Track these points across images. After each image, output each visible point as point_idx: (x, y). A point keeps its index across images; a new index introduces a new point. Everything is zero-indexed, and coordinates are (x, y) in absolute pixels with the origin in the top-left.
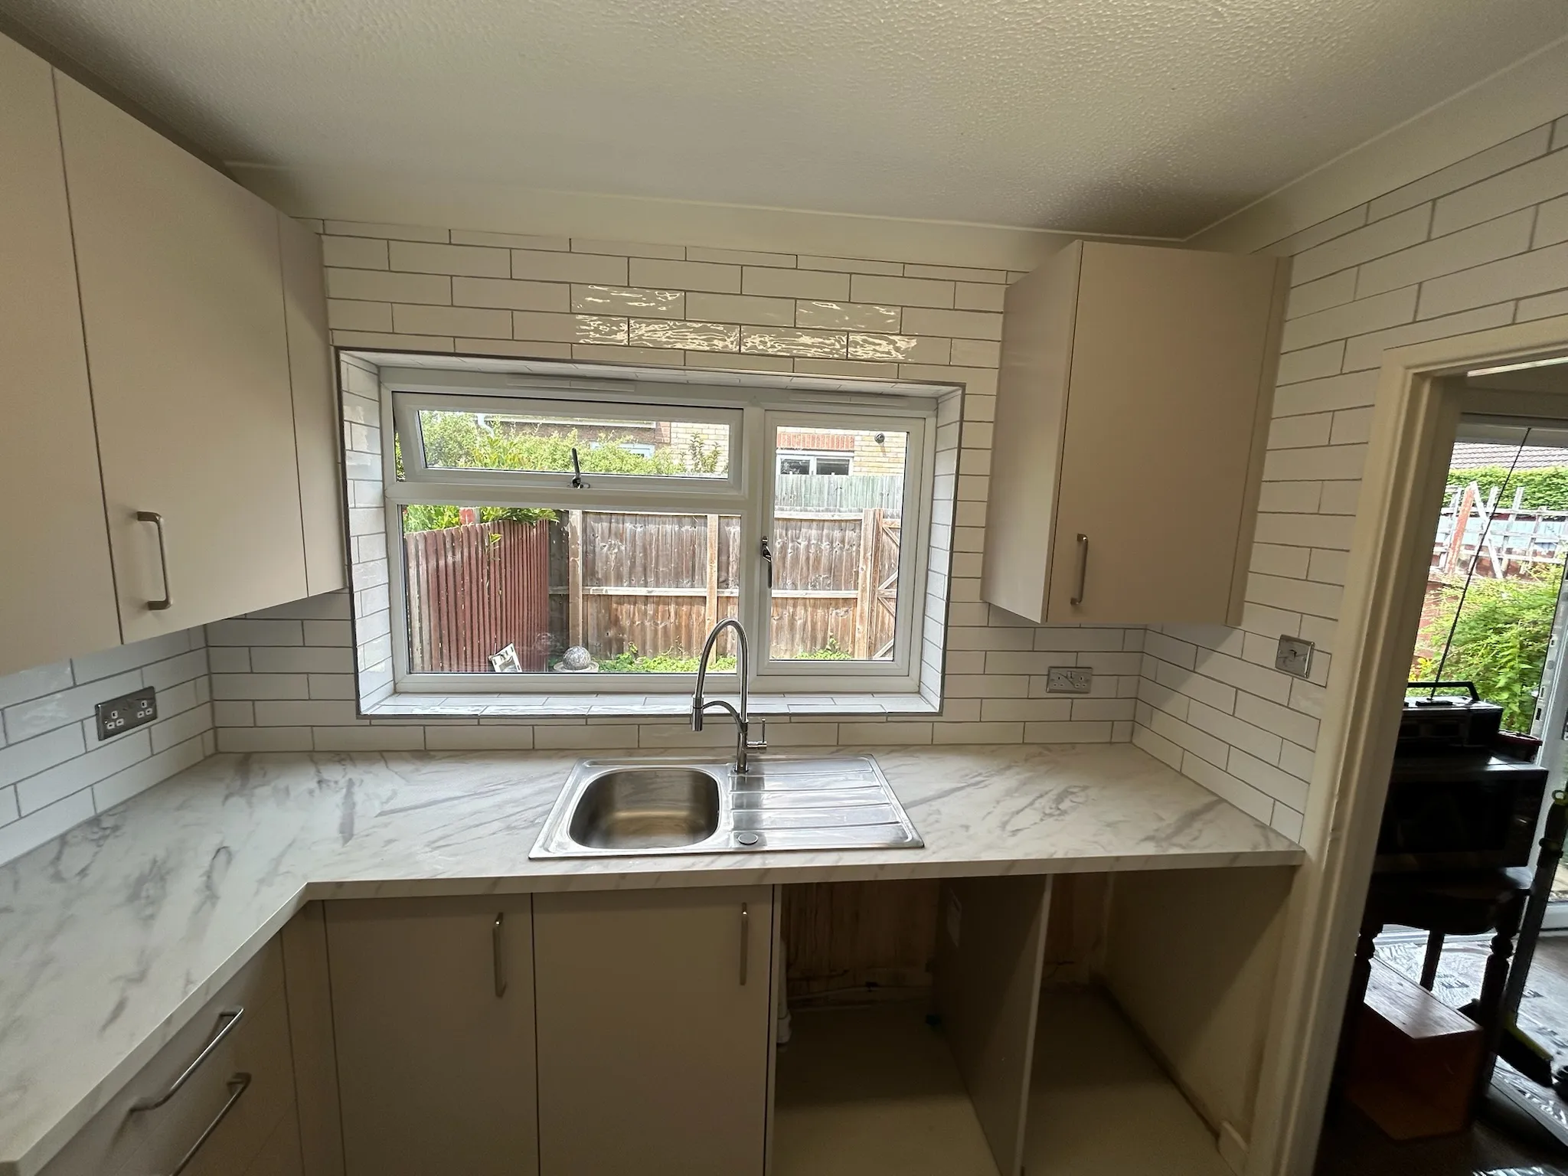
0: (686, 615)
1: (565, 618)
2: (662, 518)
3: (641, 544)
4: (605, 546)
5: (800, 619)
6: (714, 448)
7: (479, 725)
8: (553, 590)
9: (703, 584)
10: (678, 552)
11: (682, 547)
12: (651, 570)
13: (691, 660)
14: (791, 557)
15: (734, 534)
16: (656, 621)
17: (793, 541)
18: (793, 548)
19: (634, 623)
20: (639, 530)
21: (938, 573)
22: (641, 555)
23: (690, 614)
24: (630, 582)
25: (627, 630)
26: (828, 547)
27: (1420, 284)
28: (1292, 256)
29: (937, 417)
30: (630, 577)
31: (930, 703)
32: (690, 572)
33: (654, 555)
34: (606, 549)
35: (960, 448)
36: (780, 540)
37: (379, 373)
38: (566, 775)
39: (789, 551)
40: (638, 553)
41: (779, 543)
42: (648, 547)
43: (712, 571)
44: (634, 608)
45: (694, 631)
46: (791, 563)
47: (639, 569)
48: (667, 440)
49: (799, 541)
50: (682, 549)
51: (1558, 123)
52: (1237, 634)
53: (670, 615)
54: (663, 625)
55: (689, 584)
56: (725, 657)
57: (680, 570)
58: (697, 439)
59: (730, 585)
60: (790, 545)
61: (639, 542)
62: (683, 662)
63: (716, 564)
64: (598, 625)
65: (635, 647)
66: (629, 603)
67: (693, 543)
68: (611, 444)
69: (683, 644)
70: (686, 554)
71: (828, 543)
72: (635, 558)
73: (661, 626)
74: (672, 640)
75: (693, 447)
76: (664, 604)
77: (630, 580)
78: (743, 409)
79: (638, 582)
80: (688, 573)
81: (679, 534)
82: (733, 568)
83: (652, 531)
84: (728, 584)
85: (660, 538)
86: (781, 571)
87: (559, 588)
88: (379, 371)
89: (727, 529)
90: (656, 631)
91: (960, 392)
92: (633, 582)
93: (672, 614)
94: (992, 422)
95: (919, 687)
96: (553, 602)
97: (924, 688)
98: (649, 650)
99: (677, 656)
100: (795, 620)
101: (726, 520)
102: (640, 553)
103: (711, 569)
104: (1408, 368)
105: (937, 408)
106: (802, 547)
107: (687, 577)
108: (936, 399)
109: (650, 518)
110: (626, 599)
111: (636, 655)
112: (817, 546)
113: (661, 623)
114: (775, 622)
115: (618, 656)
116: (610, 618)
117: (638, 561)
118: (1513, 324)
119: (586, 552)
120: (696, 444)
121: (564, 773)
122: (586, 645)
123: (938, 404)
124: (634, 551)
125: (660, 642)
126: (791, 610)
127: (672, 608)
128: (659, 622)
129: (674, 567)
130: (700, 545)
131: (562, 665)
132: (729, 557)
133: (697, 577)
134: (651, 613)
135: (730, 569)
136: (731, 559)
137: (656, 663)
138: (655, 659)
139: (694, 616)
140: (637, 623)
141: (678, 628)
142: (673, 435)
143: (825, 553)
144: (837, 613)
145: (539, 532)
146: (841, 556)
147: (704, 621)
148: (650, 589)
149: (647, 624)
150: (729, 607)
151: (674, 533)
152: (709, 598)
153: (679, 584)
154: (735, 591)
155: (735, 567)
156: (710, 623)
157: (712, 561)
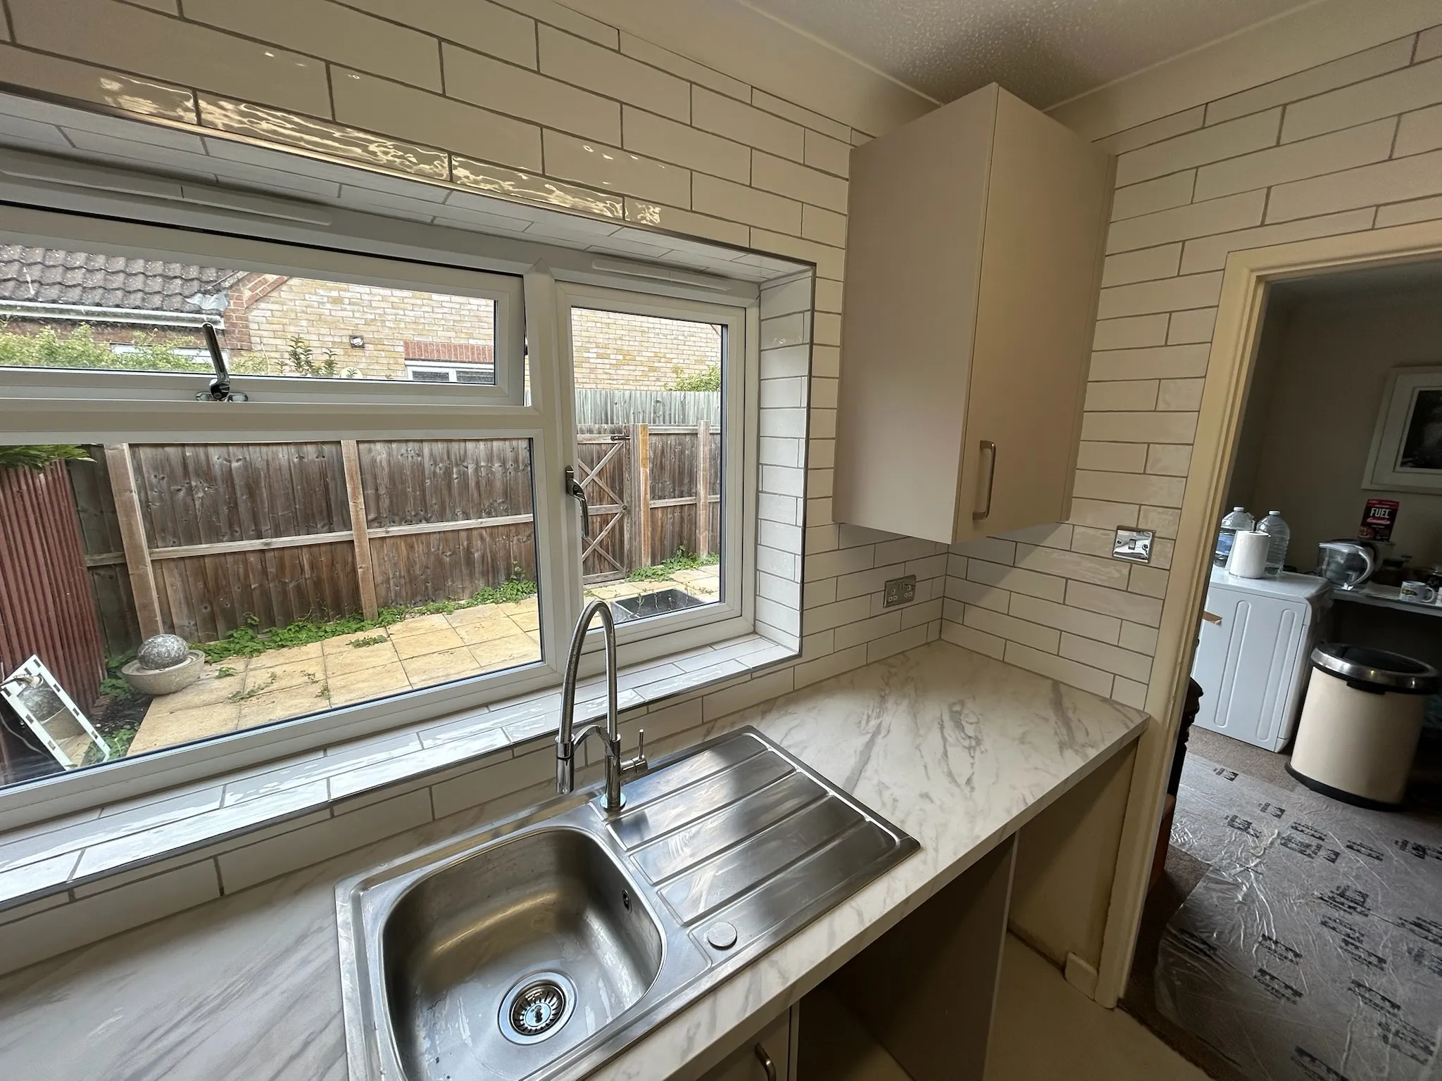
0: (327, 566)
1: (124, 598)
3: (242, 483)
4: (179, 490)
5: (477, 551)
6: (327, 357)
8: (91, 560)
9: (347, 525)
10: (303, 489)
11: (308, 482)
12: (264, 516)
13: (343, 620)
14: (458, 483)
15: (381, 462)
16: (283, 580)
17: (457, 465)
18: (459, 472)
19: (249, 587)
20: (235, 464)
21: (780, 495)
22: (244, 497)
23: (334, 564)
25: (236, 598)
26: (500, 468)
27: (1269, 188)
28: (1118, 156)
29: (760, 306)
31: (779, 644)
32: (325, 513)
33: (265, 495)
34: (182, 494)
35: (812, 344)
36: (441, 465)
38: (328, 934)
39: (455, 476)
40: (239, 495)
41: (440, 469)
42: (254, 486)
43: (357, 510)
44: (248, 567)
47: (244, 515)
48: (245, 345)
49: (465, 464)
50: (309, 485)
51: (1421, 35)
52: (1065, 528)
53: (302, 570)
54: (294, 583)
55: (326, 528)
56: (389, 608)
57: (308, 511)
58: (300, 344)
59: (384, 523)
60: (455, 470)
61: (238, 481)
62: (331, 625)
63: (361, 500)
64: (186, 598)
65: (253, 619)
67: (322, 477)
68: (159, 348)
69: (326, 603)
70: (315, 492)
71: (499, 464)
72: (235, 502)
73: (291, 586)
74: (310, 601)
75: (295, 355)
76: (292, 557)
78: (521, 276)
79: (246, 533)
80: (321, 514)
81: (299, 468)
82: (384, 502)
83: (256, 466)
84: (380, 522)
85: (269, 472)
86: (447, 500)
87: (105, 556)
89: (369, 457)
90: (285, 592)
91: (810, 274)
93: (307, 567)
94: (839, 314)
95: (754, 625)
96: (96, 577)
97: (761, 628)
98: (278, 619)
99: (319, 618)
100: (471, 553)
101: (368, 445)
102: (242, 495)
103: (355, 506)
104: (1252, 271)
105: (760, 296)
106: (470, 471)
107: (320, 519)
108: (759, 284)
109: (251, 448)
111: (258, 627)
112: (489, 468)
113: (291, 582)
114: (448, 559)
115: (230, 632)
116: (205, 584)
117: (242, 508)
118: (1373, 229)
119: (147, 501)
120: (300, 351)
121: (321, 929)
122: (171, 629)
123: (760, 291)
124: (232, 493)
125: (293, 605)
127: (305, 559)
128: (288, 581)
129: (300, 509)
130: (333, 479)
131: (136, 664)
132: (377, 490)
133: (335, 519)
134: (274, 568)
135: (381, 503)
136: (380, 492)
137: (289, 633)
138: (289, 627)
139: (339, 565)
140: (254, 586)
141: (317, 583)
142: (254, 339)
143: (499, 476)
144: (518, 540)
145: (50, 478)
146: (516, 477)
147: (353, 570)
148: (266, 541)
149: (270, 585)
150: (386, 549)
151: (292, 465)
152: (360, 542)
153: (311, 530)
154: (391, 529)
155: (387, 501)
156: (363, 572)
157: (355, 497)
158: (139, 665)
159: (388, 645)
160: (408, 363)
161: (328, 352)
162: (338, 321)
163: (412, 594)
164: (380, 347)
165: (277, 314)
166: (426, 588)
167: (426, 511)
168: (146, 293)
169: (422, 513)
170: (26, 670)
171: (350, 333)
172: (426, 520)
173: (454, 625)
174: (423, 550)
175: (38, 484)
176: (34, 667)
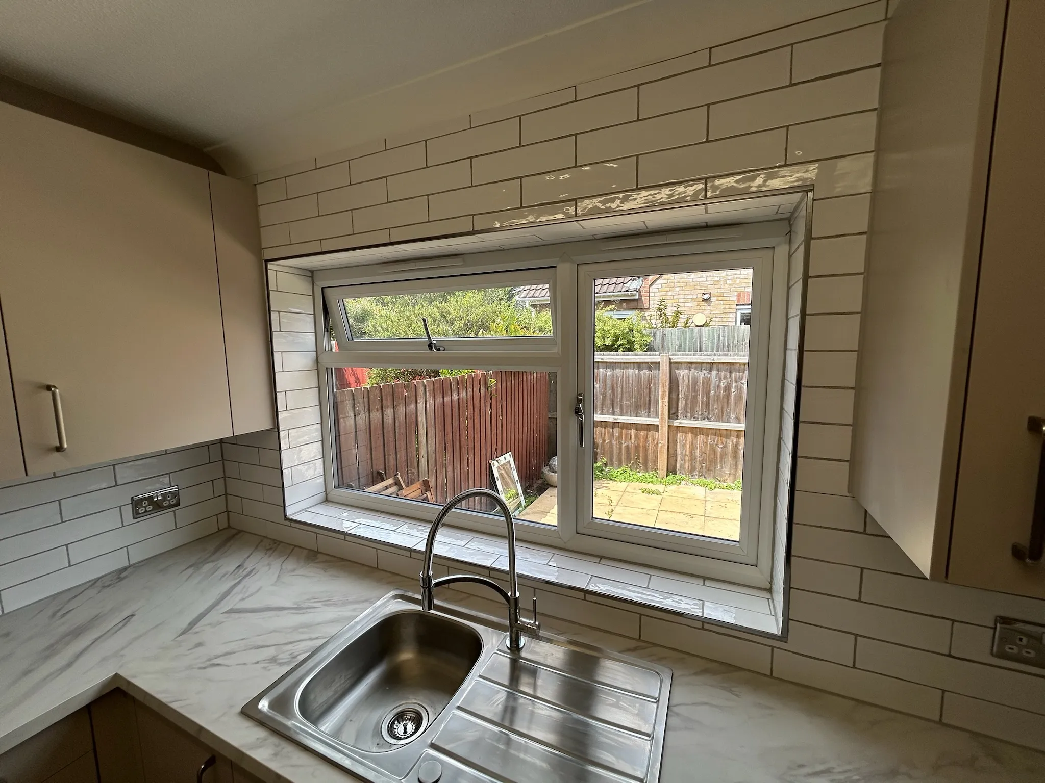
0: (643, 438)
2: (626, 364)
6: (675, 309)
7: (345, 540)
8: (551, 415)
9: (657, 416)
10: (637, 389)
11: (641, 386)
12: (617, 403)
13: (647, 474)
15: (683, 376)
16: (621, 441)
17: (736, 381)
18: (736, 387)
19: (605, 441)
20: (609, 373)
21: (786, 446)
22: (610, 391)
23: (647, 438)
24: (602, 411)
25: (600, 446)
30: (602, 407)
32: (647, 405)
33: (619, 391)
35: (806, 277)
36: (724, 381)
37: (311, 275)
38: (369, 605)
39: (733, 390)
40: (608, 390)
41: (723, 384)
42: (615, 386)
43: (663, 405)
44: (605, 431)
45: (650, 451)
46: (735, 399)
47: (608, 402)
48: (646, 306)
49: (743, 381)
50: (641, 388)
53: (631, 438)
54: (626, 444)
55: (646, 414)
56: (675, 474)
57: (639, 403)
58: (663, 303)
59: (679, 417)
60: (734, 385)
61: (609, 383)
62: (641, 474)
63: (667, 400)
65: (605, 459)
66: (601, 427)
67: (649, 382)
69: (641, 460)
70: (644, 392)
72: (606, 394)
73: (624, 446)
74: (632, 457)
75: (660, 310)
76: (627, 429)
77: (602, 410)
79: (608, 411)
80: (645, 406)
81: (639, 376)
82: (682, 403)
83: (618, 374)
84: (677, 416)
85: (624, 379)
86: (725, 407)
88: (313, 274)
89: (677, 372)
90: (620, 449)
91: (806, 199)
92: (605, 411)
93: (633, 437)
94: (865, 234)
98: (616, 463)
99: (637, 469)
100: (738, 449)
101: (677, 365)
102: (609, 390)
103: (663, 404)
106: (745, 386)
107: (644, 410)
109: (617, 364)
110: (599, 424)
111: (606, 465)
113: (624, 443)
114: (720, 450)
117: (608, 396)
120: (664, 307)
123: (791, 226)
124: (605, 388)
125: (624, 457)
126: (735, 441)
127: (633, 432)
128: (623, 442)
129: (634, 401)
130: (655, 384)
132: (678, 394)
133: (652, 410)
134: (617, 434)
135: (680, 404)
136: (680, 396)
137: (619, 473)
138: (619, 469)
139: (650, 439)
140: (607, 442)
141: (637, 447)
142: (651, 302)
147: (657, 444)
148: (615, 417)
149: (614, 442)
150: (678, 435)
151: (634, 375)
152: (661, 427)
153: (639, 415)
154: (683, 421)
155: (684, 402)
156: (661, 446)
157: (663, 398)
158: (548, 469)
159: (659, 497)
160: (738, 307)
161: (677, 306)
162: (697, 285)
163: (691, 469)
164: (720, 298)
165: (664, 285)
166: (702, 467)
167: (709, 414)
168: (617, 284)
169: (706, 414)
170: (505, 457)
171: (702, 291)
172: (708, 419)
173: (708, 499)
174: (703, 440)
175: (532, 377)
176: (508, 457)
